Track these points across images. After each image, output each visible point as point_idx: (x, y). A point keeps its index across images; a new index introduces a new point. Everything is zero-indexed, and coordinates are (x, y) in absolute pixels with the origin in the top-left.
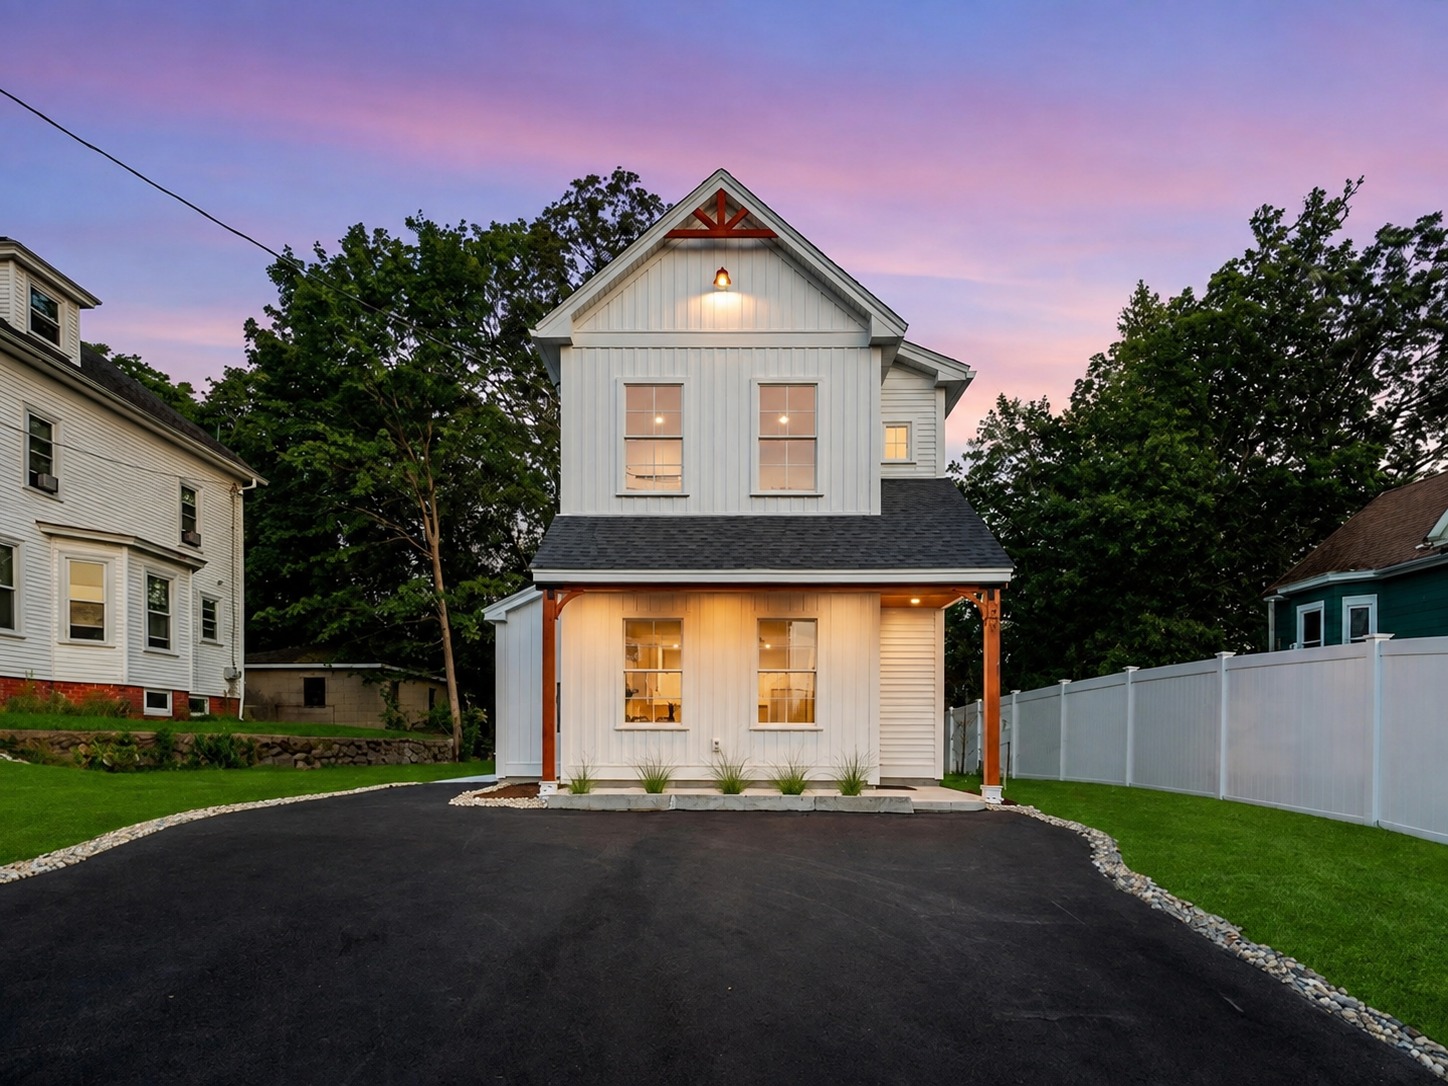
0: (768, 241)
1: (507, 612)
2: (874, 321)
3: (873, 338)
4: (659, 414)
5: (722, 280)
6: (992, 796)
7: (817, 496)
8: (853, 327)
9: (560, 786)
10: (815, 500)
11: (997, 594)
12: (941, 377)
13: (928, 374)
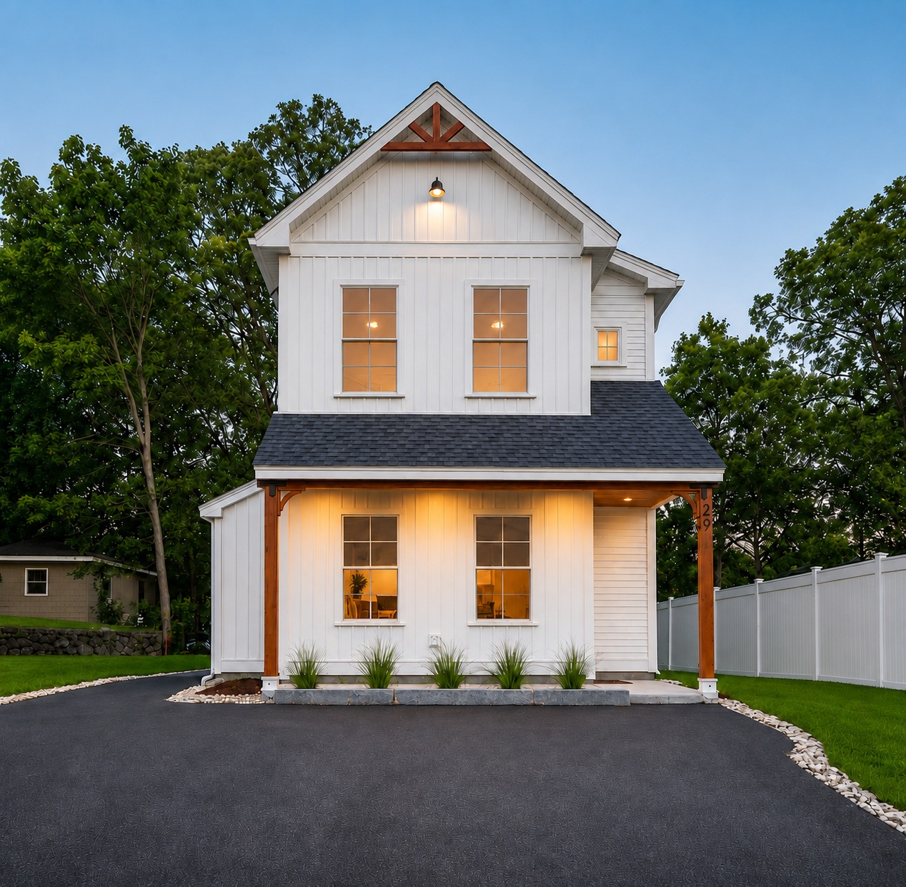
0: (480, 154)
1: (223, 509)
2: (586, 230)
3: (585, 248)
4: (374, 318)
5: (437, 192)
6: (708, 689)
7: (529, 398)
8: (564, 237)
9: (281, 682)
10: (527, 401)
11: (709, 492)
12: (651, 285)
13: (637, 282)
